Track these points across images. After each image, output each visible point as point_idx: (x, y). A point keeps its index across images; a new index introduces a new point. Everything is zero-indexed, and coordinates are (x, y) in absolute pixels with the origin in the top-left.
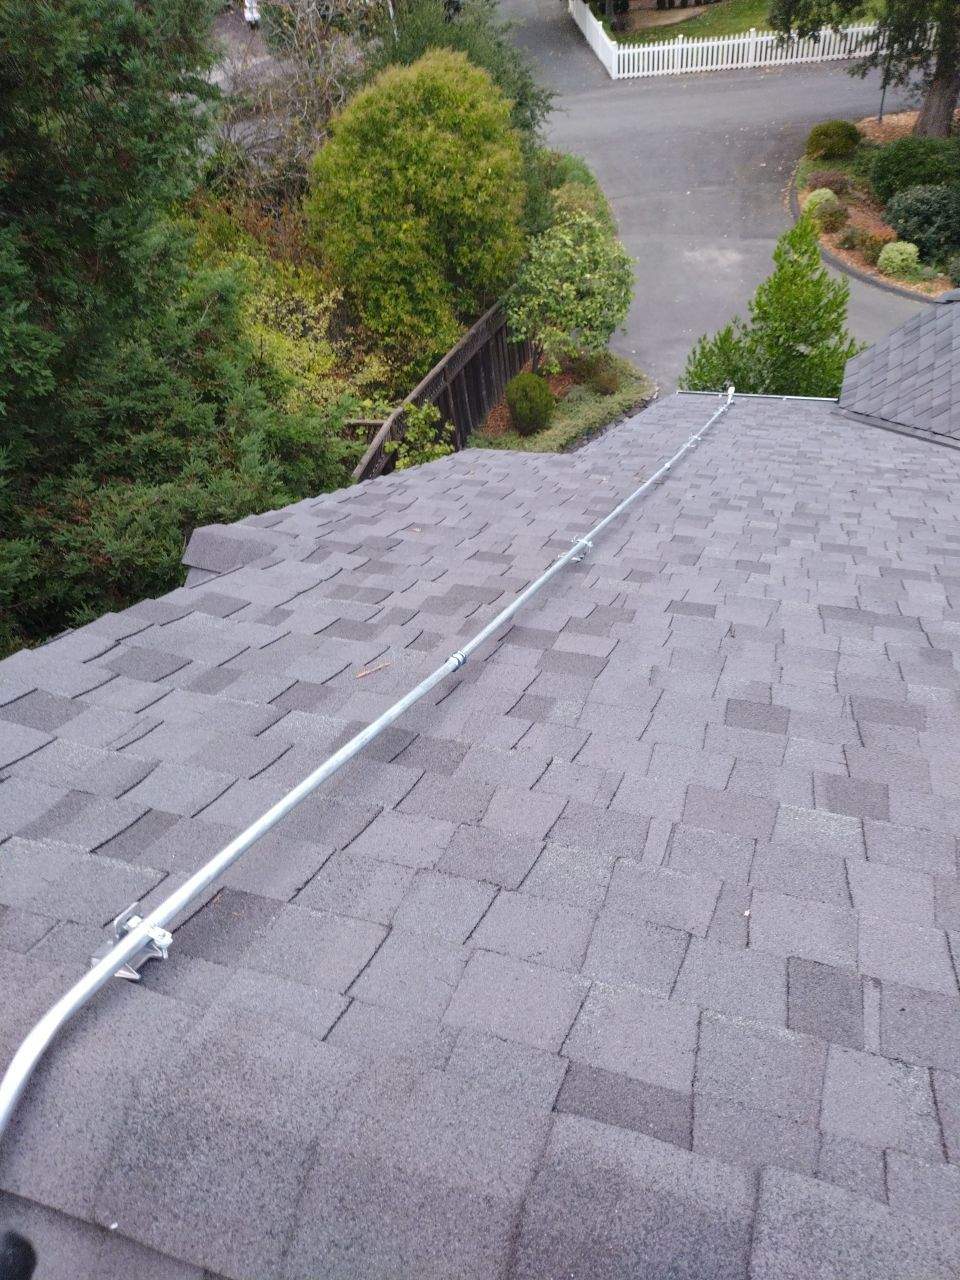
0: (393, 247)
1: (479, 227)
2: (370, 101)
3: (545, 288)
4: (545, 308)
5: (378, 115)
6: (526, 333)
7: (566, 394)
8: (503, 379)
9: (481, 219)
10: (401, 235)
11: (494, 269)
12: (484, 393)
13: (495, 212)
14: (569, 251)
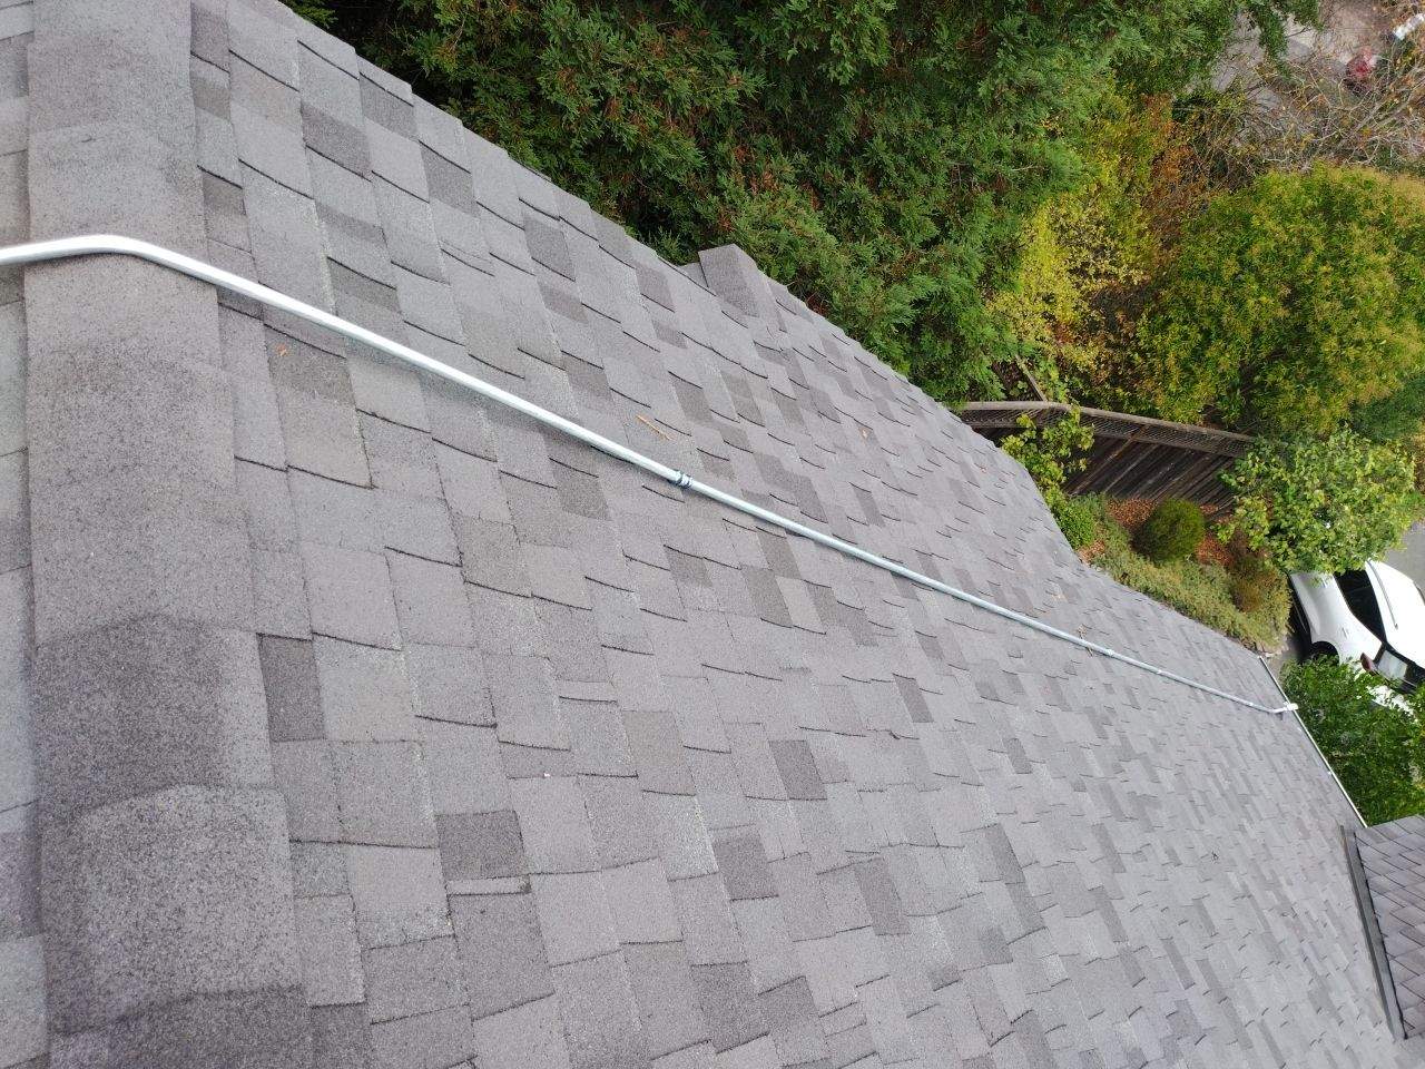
0: (1234, 300)
1: (1317, 369)
2: (1368, 184)
3: (1302, 473)
4: (1281, 486)
5: (1360, 201)
6: (1240, 484)
7: (1207, 563)
8: (1181, 492)
9: (1326, 366)
10: (1251, 302)
11: (1285, 411)
12: (1150, 482)
13: (1344, 376)
14: (1359, 473)
